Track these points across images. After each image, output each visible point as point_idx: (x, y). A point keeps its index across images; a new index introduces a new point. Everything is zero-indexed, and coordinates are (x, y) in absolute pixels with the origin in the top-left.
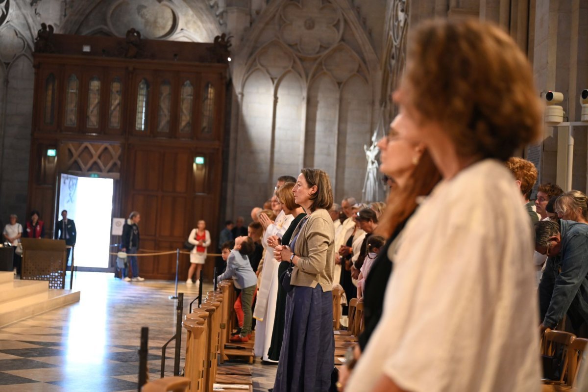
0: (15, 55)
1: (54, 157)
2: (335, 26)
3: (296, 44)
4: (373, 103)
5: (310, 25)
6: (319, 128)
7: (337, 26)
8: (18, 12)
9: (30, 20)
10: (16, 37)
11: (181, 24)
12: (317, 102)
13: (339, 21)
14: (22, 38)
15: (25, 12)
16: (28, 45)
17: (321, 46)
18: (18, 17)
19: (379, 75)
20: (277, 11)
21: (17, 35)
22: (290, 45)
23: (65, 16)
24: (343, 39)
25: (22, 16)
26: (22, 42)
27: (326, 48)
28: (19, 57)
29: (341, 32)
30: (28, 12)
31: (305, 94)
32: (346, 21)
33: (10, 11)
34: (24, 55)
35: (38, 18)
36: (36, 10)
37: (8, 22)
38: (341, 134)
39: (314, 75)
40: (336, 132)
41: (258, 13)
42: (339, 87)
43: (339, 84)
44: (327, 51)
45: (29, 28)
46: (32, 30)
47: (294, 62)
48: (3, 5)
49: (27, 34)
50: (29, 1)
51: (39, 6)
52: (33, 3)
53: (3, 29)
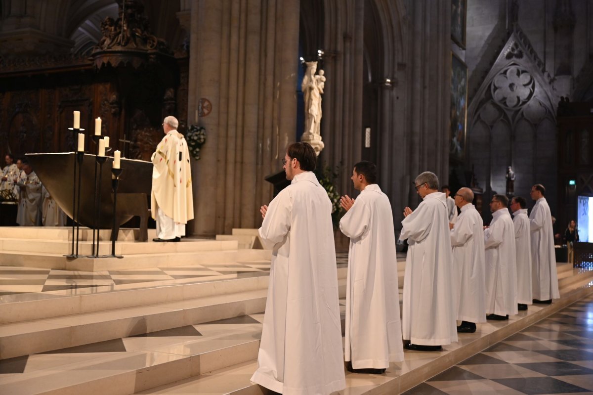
0: (540, 118)
8: (541, 90)
9: (550, 94)
10: (540, 106)
14: (545, 107)
15: (545, 89)
16: (549, 111)
18: (541, 93)
21: (541, 104)
23: (574, 88)
25: (543, 92)
26: (544, 109)
28: (543, 120)
30: (548, 88)
33: (536, 89)
34: (546, 118)
35: (555, 92)
36: (553, 87)
37: (534, 97)
45: (549, 100)
46: (552, 101)
48: (530, 86)
49: (547, 104)
50: (547, 81)
51: (556, 84)
52: (552, 81)
53: (531, 102)
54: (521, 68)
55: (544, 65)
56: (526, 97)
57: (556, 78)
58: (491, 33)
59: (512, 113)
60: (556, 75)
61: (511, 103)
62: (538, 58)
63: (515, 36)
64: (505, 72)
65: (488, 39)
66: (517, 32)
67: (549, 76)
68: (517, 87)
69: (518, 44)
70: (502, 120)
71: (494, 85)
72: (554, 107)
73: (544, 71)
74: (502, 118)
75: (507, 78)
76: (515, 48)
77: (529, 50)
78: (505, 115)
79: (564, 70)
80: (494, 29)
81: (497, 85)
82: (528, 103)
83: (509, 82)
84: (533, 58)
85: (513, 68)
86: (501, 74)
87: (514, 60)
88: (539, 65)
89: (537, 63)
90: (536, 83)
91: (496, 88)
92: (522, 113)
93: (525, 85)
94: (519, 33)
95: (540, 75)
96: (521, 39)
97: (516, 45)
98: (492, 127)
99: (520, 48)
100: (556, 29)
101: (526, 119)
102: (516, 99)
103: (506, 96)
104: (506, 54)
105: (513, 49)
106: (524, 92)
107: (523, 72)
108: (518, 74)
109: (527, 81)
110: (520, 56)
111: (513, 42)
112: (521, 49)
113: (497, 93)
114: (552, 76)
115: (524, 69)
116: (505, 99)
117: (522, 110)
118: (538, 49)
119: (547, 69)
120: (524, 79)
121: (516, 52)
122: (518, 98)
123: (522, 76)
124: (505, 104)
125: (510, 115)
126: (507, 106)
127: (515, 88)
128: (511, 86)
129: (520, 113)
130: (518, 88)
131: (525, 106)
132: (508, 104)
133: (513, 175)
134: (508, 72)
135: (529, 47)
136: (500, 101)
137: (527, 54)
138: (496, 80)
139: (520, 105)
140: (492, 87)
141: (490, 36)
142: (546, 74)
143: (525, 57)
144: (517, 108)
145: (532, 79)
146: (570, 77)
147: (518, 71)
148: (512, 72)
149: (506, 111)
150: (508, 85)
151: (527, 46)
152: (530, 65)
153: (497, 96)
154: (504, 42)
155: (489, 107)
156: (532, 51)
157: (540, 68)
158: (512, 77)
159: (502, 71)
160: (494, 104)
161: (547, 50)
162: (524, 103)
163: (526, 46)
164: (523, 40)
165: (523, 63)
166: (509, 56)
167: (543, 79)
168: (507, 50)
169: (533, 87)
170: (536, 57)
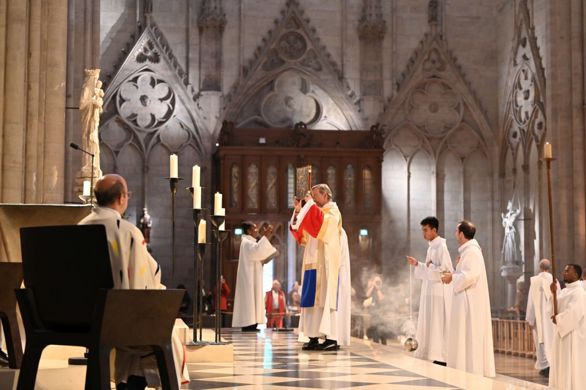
0: (182, 145)
1: (240, 236)
2: (455, 108)
3: (424, 126)
4: (492, 175)
5: (434, 108)
6: (447, 197)
7: (457, 109)
8: (182, 107)
9: (194, 114)
10: (181, 129)
11: (324, 112)
12: (444, 175)
13: (459, 104)
14: (188, 131)
15: (189, 107)
16: (194, 138)
17: (445, 127)
18: (182, 111)
19: (497, 150)
20: (407, 97)
21: (182, 127)
22: (419, 127)
23: (224, 109)
24: (463, 121)
25: (185, 111)
26: (187, 133)
27: (449, 129)
28: (185, 147)
29: (462, 114)
30: (192, 106)
31: (434, 169)
32: (465, 104)
33: (177, 106)
34: (190, 145)
35: (201, 112)
36: (198, 105)
37: (175, 116)
38: (467, 202)
39: (440, 153)
40: (462, 201)
41: (389, 100)
42: (463, 161)
43: (463, 159)
44: (450, 132)
45: (193, 121)
46: (197, 123)
47: (424, 142)
48: (169, 101)
49: (191, 126)
50: (191, 96)
51: (201, 101)
52: (196, 98)
53: (170, 122)
54: (157, 76)
55: (187, 74)
56: (163, 115)
57: (203, 93)
58: (116, 24)
59: (145, 135)
60: (201, 90)
61: (144, 121)
62: (179, 66)
63: (149, 33)
64: (135, 80)
65: (111, 32)
66: (152, 27)
67: (193, 90)
68: (150, 101)
69: (153, 43)
70: (131, 144)
71: (120, 96)
72: (200, 131)
73: (187, 83)
74: (130, 141)
75: (137, 87)
76: (148, 48)
77: (168, 53)
78: (136, 138)
79: (211, 84)
80: (120, 19)
81: (124, 97)
82: (166, 124)
83: (140, 93)
84: (172, 65)
85: (147, 75)
86: (130, 81)
87: (148, 64)
88: (180, 73)
89: (177, 71)
90: (177, 99)
91: (122, 101)
92: (158, 136)
93: (162, 100)
94: (154, 29)
95: (182, 88)
96: (157, 38)
97: (150, 44)
98: (117, 153)
99: (155, 49)
100: (201, 30)
101: (163, 145)
102: (150, 118)
103: (135, 113)
104: (136, 55)
105: (145, 50)
106: (160, 110)
107: (160, 81)
108: (153, 83)
109: (164, 94)
110: (155, 59)
111: (146, 40)
112: (157, 51)
113: (124, 108)
114: (196, 90)
115: (161, 78)
116: (134, 115)
117: (158, 132)
118: (179, 52)
119: (190, 81)
120: (161, 90)
121: (149, 54)
122: (153, 117)
123: (157, 86)
124: (135, 122)
125: (142, 137)
126: (137, 125)
127: (148, 103)
128: (143, 99)
129: (156, 135)
130: (152, 102)
131: (162, 127)
132: (139, 122)
133: (150, 220)
134: (139, 80)
135: (167, 50)
136: (129, 118)
137: (165, 58)
138: (122, 88)
139: (156, 126)
140: (118, 98)
141: (113, 27)
142: (189, 87)
143: (162, 61)
144: (151, 130)
145: (170, 92)
146: (220, 94)
147: (152, 79)
148: (143, 80)
149: (136, 132)
150: (139, 97)
151: (165, 47)
152: (169, 73)
153: (125, 111)
154: (134, 39)
155: (113, 125)
156: (171, 56)
157: (182, 78)
158: (143, 86)
159: (131, 78)
160: (120, 122)
161: (190, 55)
162: (161, 123)
163: (163, 47)
164: (159, 38)
165: (160, 69)
166: (141, 59)
167: (186, 94)
168: (138, 50)
169: (173, 103)
170: (176, 65)
